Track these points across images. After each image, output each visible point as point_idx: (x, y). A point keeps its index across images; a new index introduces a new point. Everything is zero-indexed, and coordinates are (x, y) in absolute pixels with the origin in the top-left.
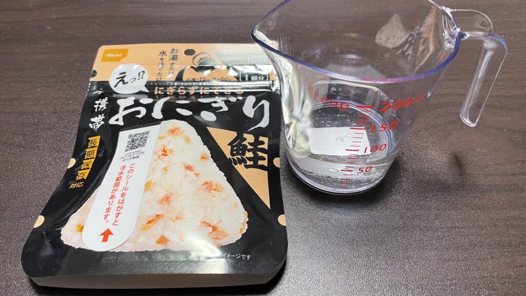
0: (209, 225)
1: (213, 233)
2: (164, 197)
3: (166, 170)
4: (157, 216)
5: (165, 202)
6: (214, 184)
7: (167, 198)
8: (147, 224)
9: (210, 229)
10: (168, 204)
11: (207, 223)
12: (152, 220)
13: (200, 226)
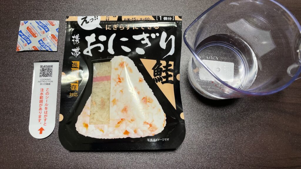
3: (122, 92)
4: (122, 119)
6: (148, 98)
7: (125, 109)
8: (117, 124)
9: (149, 126)
10: (126, 112)
11: (147, 123)
12: (120, 122)
13: (143, 124)
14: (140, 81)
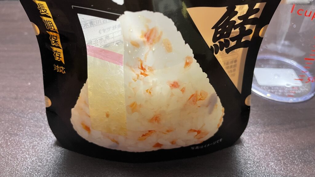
0: (195, 131)
1: (198, 135)
2: (153, 117)
3: (150, 93)
4: (150, 131)
5: (154, 121)
6: (199, 93)
7: (156, 118)
8: (142, 136)
9: (196, 133)
10: (158, 122)
11: (193, 130)
12: (146, 134)
13: (188, 133)
14: (187, 64)
